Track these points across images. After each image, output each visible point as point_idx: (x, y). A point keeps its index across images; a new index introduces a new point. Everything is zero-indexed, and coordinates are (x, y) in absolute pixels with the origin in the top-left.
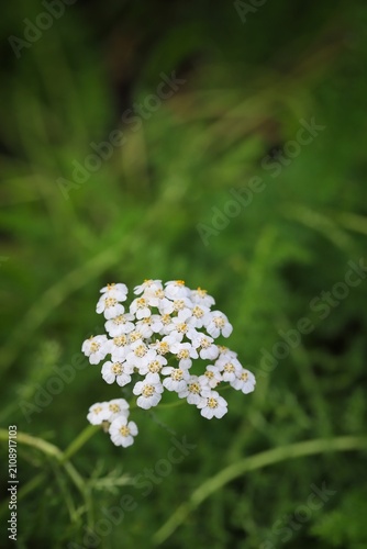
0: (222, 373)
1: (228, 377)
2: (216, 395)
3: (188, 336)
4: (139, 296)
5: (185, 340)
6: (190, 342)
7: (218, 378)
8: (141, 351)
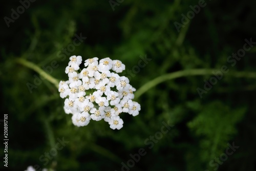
0: (123, 108)
1: (125, 110)
2: (118, 118)
3: (106, 94)
4: (86, 67)
5: (104, 95)
6: (106, 96)
7: (120, 111)
8: (82, 100)
